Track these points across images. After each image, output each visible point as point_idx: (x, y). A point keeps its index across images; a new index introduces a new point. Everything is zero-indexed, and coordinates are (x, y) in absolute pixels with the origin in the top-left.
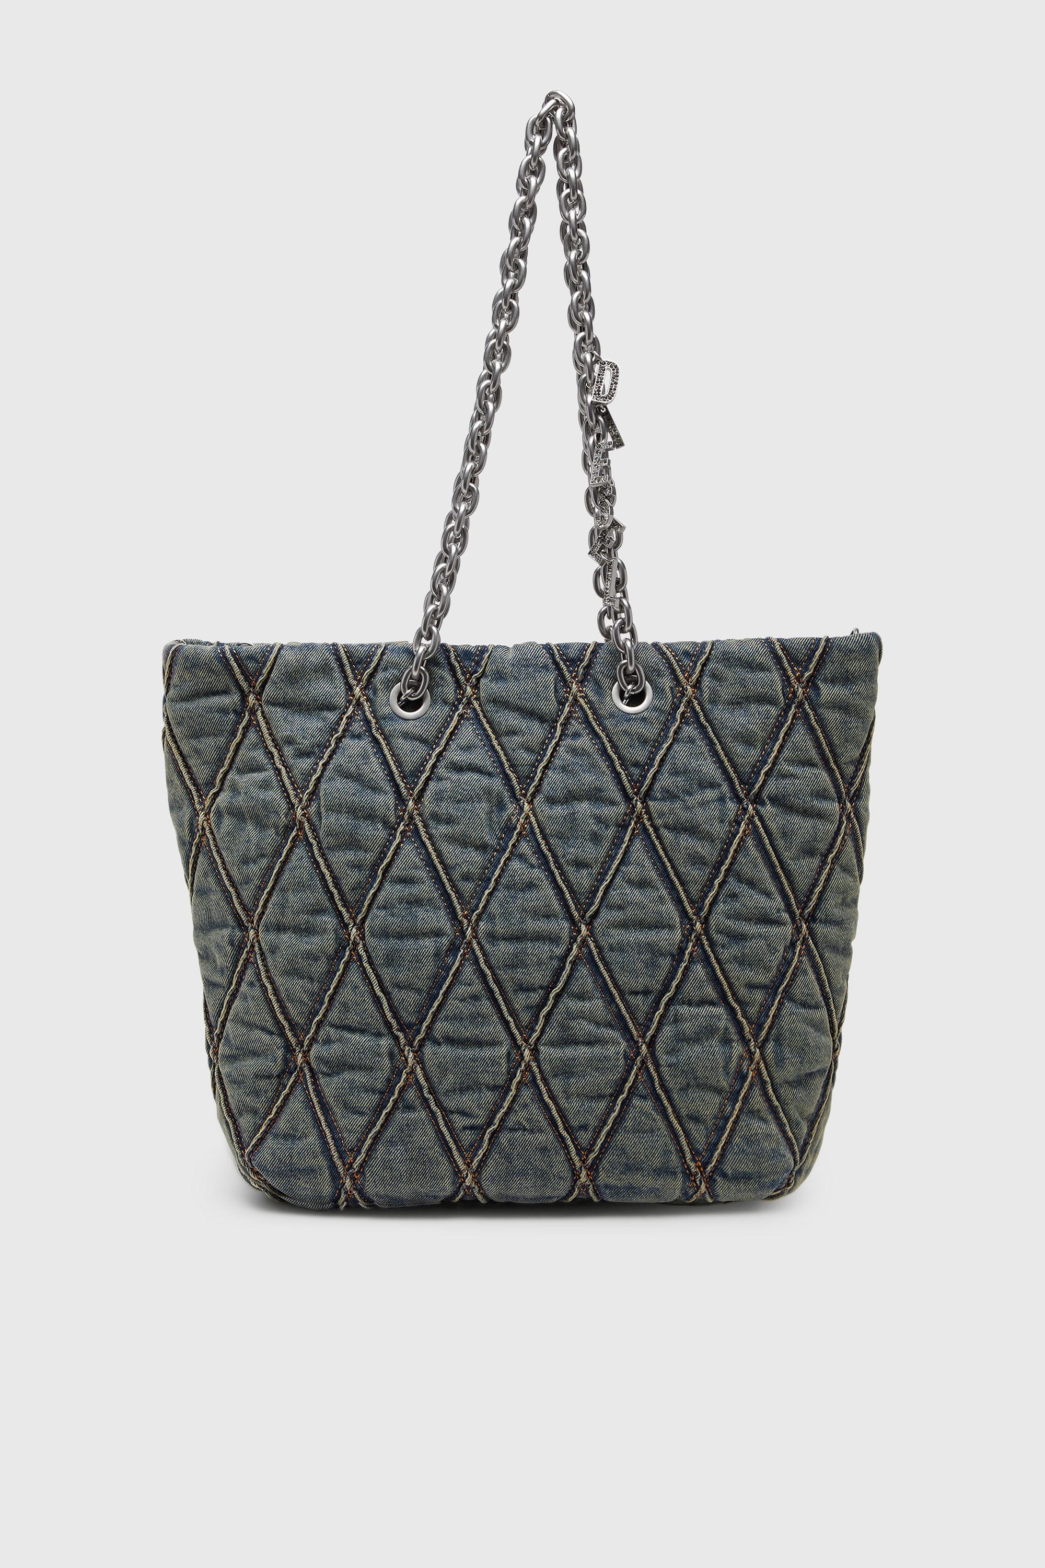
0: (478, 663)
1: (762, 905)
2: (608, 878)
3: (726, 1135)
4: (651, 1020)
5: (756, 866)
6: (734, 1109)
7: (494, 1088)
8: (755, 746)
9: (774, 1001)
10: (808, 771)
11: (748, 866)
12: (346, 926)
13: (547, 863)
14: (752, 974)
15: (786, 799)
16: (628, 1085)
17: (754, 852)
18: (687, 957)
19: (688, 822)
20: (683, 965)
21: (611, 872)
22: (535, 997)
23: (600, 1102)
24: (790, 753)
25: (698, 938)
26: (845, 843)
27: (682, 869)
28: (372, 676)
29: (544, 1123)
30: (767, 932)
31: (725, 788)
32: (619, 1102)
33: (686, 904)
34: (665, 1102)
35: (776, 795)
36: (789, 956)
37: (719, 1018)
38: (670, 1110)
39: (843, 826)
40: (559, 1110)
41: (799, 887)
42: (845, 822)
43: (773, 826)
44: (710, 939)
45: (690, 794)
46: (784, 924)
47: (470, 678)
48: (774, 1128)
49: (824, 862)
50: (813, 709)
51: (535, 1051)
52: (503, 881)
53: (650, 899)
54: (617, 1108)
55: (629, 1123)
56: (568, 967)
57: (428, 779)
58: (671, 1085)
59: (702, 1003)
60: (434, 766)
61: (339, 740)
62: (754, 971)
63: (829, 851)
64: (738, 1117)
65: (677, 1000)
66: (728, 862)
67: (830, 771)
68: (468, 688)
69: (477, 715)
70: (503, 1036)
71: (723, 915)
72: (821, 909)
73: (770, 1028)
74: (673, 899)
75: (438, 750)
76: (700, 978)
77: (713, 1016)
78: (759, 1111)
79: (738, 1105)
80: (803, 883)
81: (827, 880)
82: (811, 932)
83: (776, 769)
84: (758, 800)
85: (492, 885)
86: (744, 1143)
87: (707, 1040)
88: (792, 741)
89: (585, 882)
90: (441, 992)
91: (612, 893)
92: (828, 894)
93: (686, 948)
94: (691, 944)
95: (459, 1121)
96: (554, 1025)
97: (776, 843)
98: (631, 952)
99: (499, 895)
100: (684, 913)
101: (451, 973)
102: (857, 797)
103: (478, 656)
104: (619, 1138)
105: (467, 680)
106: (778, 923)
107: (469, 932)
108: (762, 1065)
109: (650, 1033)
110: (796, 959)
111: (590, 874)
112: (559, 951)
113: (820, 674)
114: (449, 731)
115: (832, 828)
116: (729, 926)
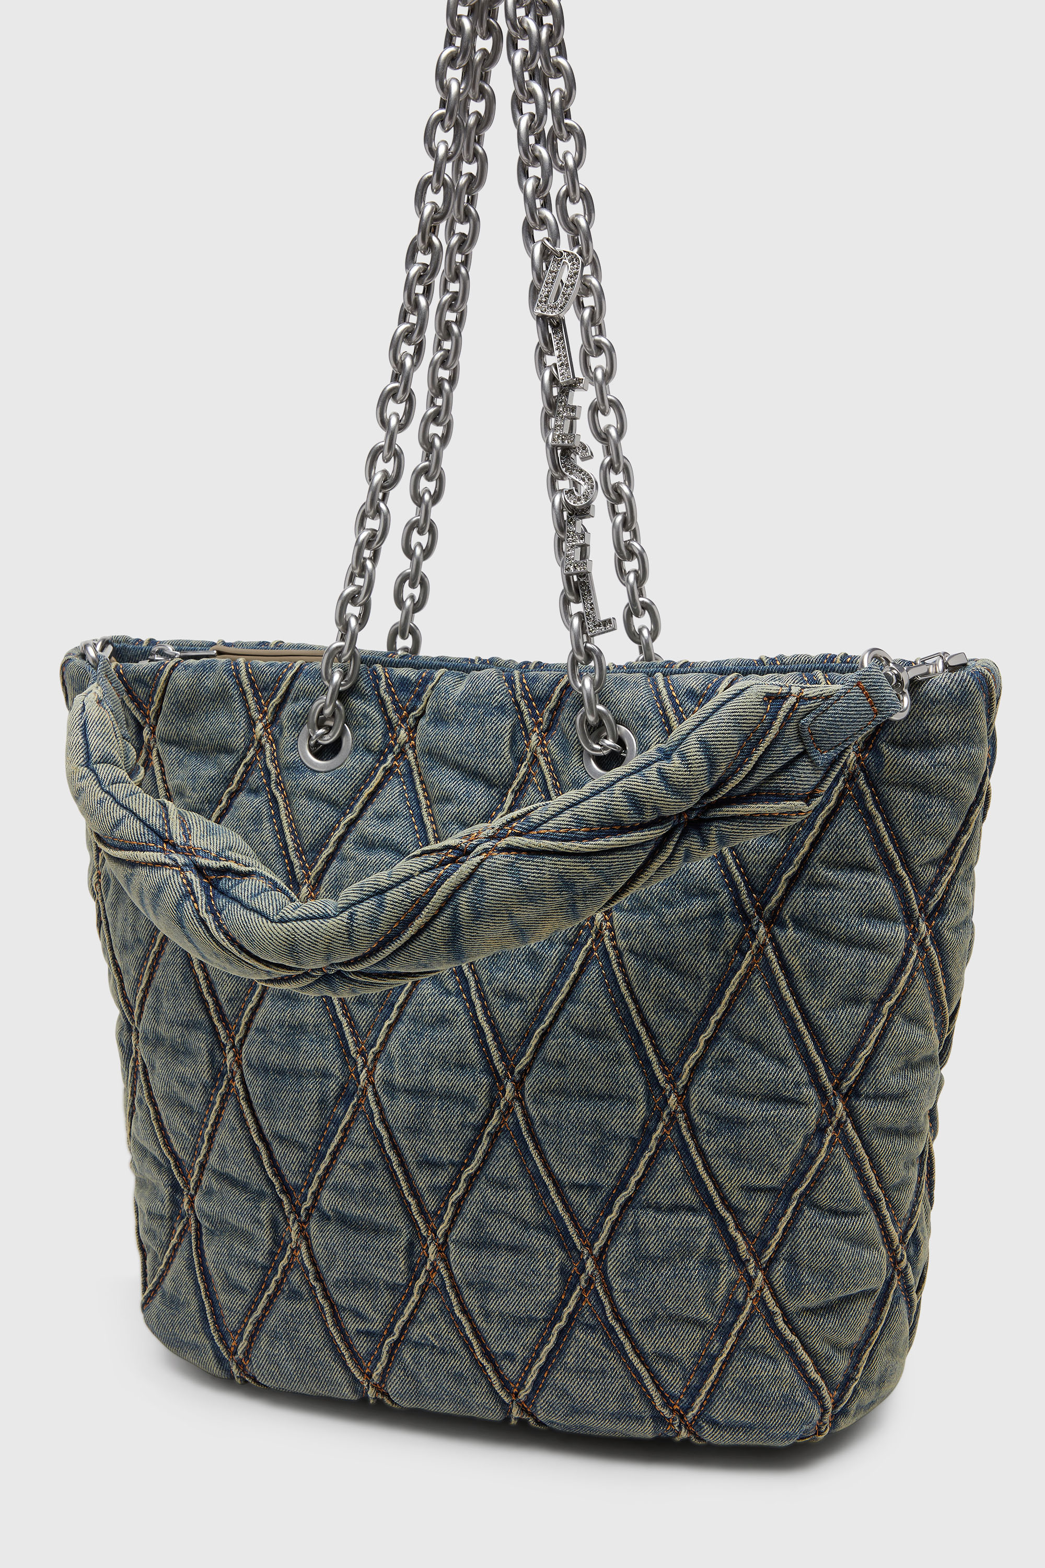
0: (419, 696)
1: (771, 1076)
2: (547, 1020)
3: (712, 1378)
4: (601, 1225)
5: (764, 1018)
6: (723, 1345)
7: (392, 1287)
8: (777, 837)
9: (786, 1208)
10: (857, 878)
11: (752, 1017)
12: (222, 1048)
13: (467, 990)
14: (751, 1173)
15: (820, 920)
16: (567, 1311)
17: (762, 996)
18: (653, 1143)
19: (662, 947)
20: (647, 1155)
21: (552, 1011)
22: (442, 1178)
23: (531, 1326)
24: (831, 850)
25: (673, 1117)
26: (912, 983)
27: (652, 1017)
28: (280, 707)
29: (458, 1344)
30: (777, 1116)
31: (724, 897)
32: (555, 1332)
33: (656, 1067)
34: (622, 1336)
35: (803, 914)
36: (813, 1149)
37: (699, 1231)
38: (628, 1346)
39: (912, 960)
40: (475, 1330)
41: (833, 1050)
42: (915, 954)
43: (794, 962)
44: (689, 1119)
45: (670, 905)
46: (806, 1104)
47: (407, 717)
48: (786, 1369)
49: (877, 1012)
50: (870, 785)
51: (443, 1249)
52: (409, 1009)
53: (603, 1056)
54: (553, 1339)
55: (570, 1359)
56: (485, 1141)
57: (331, 857)
58: (627, 1314)
59: (675, 1208)
60: (342, 839)
61: (233, 796)
62: (756, 1169)
63: (886, 995)
64: (730, 1354)
65: (639, 1201)
66: (721, 1010)
67: (897, 880)
68: (402, 731)
69: (411, 771)
70: (401, 1224)
71: (709, 1089)
72: (869, 1080)
73: (780, 1245)
74: (637, 1059)
75: (350, 817)
76: (672, 1174)
77: (688, 1230)
78: (763, 1347)
79: (730, 1342)
80: (839, 1047)
81: (881, 1037)
82: (851, 1113)
83: (808, 874)
84: (775, 920)
85: (394, 1015)
86: (740, 1387)
87: (682, 1260)
88: (835, 833)
89: (515, 1022)
90: (329, 1151)
91: (551, 1042)
92: (882, 1058)
93: (655, 1130)
94: (661, 1125)
95: (352, 1325)
96: (468, 1217)
97: (800, 985)
98: (571, 1130)
99: (402, 1028)
100: (651, 1081)
101: (340, 1128)
102: (940, 913)
103: (420, 685)
104: (558, 1377)
105: (404, 720)
106: (797, 1102)
107: (363, 1075)
108: (767, 1293)
109: (598, 1244)
110: (823, 1154)
111: (523, 1011)
112: (474, 1118)
113: (886, 733)
114: (367, 791)
115: (890, 964)
116: (718, 1104)
